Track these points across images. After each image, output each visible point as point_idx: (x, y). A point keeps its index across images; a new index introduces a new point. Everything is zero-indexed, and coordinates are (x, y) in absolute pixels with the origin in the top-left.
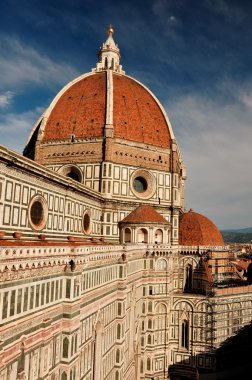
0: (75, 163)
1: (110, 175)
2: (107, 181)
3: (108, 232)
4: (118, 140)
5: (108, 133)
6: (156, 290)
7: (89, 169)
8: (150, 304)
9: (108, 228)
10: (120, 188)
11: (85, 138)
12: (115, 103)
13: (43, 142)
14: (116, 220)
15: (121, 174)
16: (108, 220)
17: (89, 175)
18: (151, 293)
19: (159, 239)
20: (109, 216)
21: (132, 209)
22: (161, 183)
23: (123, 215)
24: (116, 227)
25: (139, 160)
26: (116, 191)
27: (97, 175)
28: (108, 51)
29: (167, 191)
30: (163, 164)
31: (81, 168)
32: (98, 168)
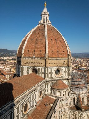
0: (35, 67)
1: (47, 72)
2: (47, 74)
3: (47, 91)
4: (50, 59)
5: (47, 57)
6: (63, 110)
7: (40, 69)
8: (62, 115)
9: (47, 90)
10: (51, 76)
11: (39, 58)
12: (48, 43)
13: (24, 58)
14: (50, 86)
15: (51, 70)
16: (47, 87)
17: (40, 71)
18: (62, 111)
19: (64, 94)
20: (47, 86)
21: (55, 82)
22: (65, 71)
23: (52, 84)
24: (50, 89)
25: (57, 64)
26: (50, 77)
27: (43, 71)
28: (45, 14)
29: (67, 73)
30: (65, 63)
31: (37, 68)
32: (43, 69)
